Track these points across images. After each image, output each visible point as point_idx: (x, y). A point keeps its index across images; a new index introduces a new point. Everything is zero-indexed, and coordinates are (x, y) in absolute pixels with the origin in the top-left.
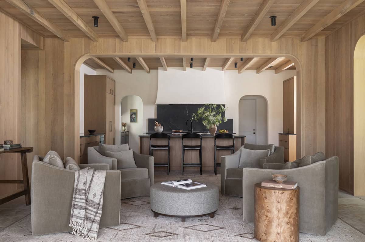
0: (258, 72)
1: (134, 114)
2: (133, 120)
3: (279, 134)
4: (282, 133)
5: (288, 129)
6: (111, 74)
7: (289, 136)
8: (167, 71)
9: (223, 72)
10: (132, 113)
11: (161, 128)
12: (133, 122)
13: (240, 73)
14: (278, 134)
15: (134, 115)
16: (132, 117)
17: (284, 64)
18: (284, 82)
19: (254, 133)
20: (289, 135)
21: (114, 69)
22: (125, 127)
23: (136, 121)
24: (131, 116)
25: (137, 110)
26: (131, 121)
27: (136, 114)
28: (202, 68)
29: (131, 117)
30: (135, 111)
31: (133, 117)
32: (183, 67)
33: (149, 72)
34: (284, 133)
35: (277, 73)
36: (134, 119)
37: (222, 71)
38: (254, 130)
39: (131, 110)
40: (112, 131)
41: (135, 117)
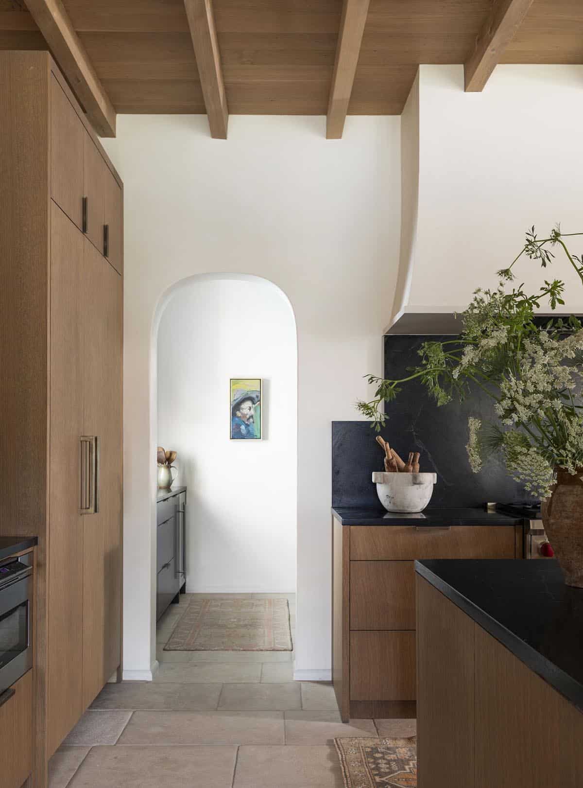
1: (251, 399)
2: (243, 427)
10: (239, 396)
12: (243, 438)
15: (248, 404)
16: (239, 414)
22: (169, 467)
23: (257, 433)
24: (236, 408)
26: (235, 435)
27: (258, 399)
29: (234, 415)
30: (255, 387)
31: (244, 415)
36: (247, 426)
39: (235, 381)
40: (96, 511)
41: (252, 412)
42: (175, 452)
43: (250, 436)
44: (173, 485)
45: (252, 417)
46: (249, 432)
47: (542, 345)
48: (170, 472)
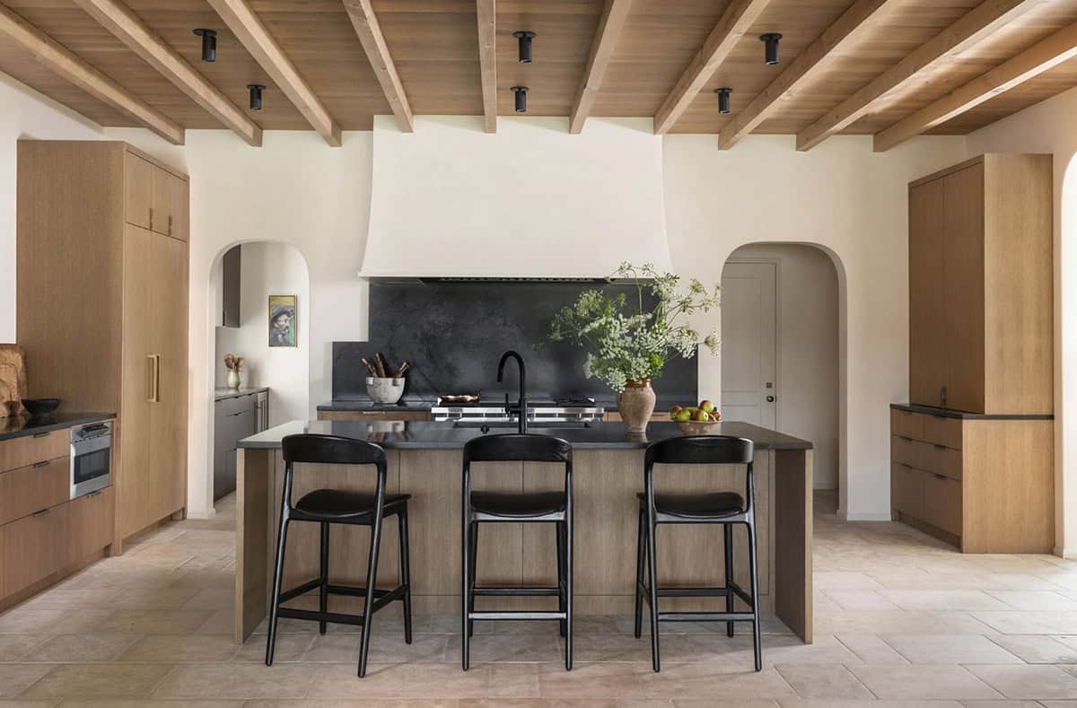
0: (802, 145)
1: (286, 313)
2: (280, 336)
3: (892, 406)
4: (906, 401)
5: (944, 390)
6: (173, 147)
7: (964, 422)
8: (410, 131)
9: (659, 137)
10: (275, 310)
11: (395, 384)
12: (280, 345)
13: (728, 148)
14: (888, 409)
15: (285, 317)
16: (276, 325)
17: (933, 101)
18: (914, 188)
19: (771, 399)
20: (961, 418)
21: (182, 127)
22: (237, 371)
23: (290, 342)
24: (274, 320)
25: (295, 298)
26: (274, 342)
27: (291, 313)
28: (567, 118)
29: (272, 326)
30: (290, 302)
31: (281, 326)
32: (482, 113)
33: (335, 139)
34: (911, 404)
35: (883, 150)
36: (283, 335)
37: (655, 133)
38: (769, 385)
39: (272, 298)
40: (158, 400)
41: (288, 324)
42: (243, 359)
43: (286, 344)
44: (240, 386)
45: (287, 327)
46: (285, 340)
47: (620, 320)
48: (237, 375)
